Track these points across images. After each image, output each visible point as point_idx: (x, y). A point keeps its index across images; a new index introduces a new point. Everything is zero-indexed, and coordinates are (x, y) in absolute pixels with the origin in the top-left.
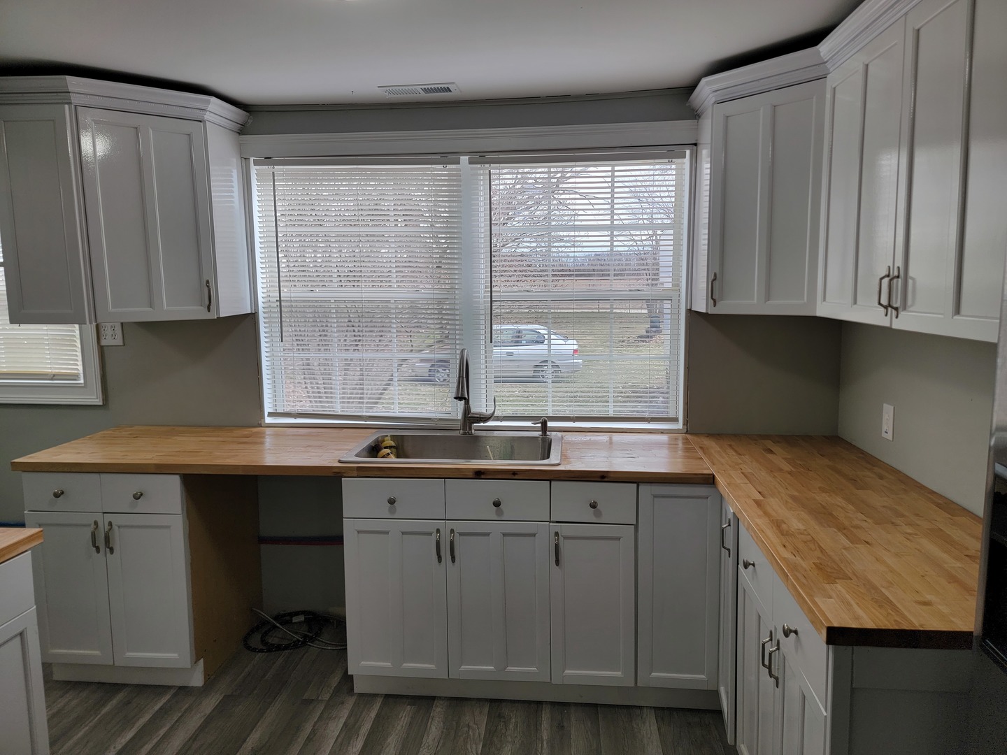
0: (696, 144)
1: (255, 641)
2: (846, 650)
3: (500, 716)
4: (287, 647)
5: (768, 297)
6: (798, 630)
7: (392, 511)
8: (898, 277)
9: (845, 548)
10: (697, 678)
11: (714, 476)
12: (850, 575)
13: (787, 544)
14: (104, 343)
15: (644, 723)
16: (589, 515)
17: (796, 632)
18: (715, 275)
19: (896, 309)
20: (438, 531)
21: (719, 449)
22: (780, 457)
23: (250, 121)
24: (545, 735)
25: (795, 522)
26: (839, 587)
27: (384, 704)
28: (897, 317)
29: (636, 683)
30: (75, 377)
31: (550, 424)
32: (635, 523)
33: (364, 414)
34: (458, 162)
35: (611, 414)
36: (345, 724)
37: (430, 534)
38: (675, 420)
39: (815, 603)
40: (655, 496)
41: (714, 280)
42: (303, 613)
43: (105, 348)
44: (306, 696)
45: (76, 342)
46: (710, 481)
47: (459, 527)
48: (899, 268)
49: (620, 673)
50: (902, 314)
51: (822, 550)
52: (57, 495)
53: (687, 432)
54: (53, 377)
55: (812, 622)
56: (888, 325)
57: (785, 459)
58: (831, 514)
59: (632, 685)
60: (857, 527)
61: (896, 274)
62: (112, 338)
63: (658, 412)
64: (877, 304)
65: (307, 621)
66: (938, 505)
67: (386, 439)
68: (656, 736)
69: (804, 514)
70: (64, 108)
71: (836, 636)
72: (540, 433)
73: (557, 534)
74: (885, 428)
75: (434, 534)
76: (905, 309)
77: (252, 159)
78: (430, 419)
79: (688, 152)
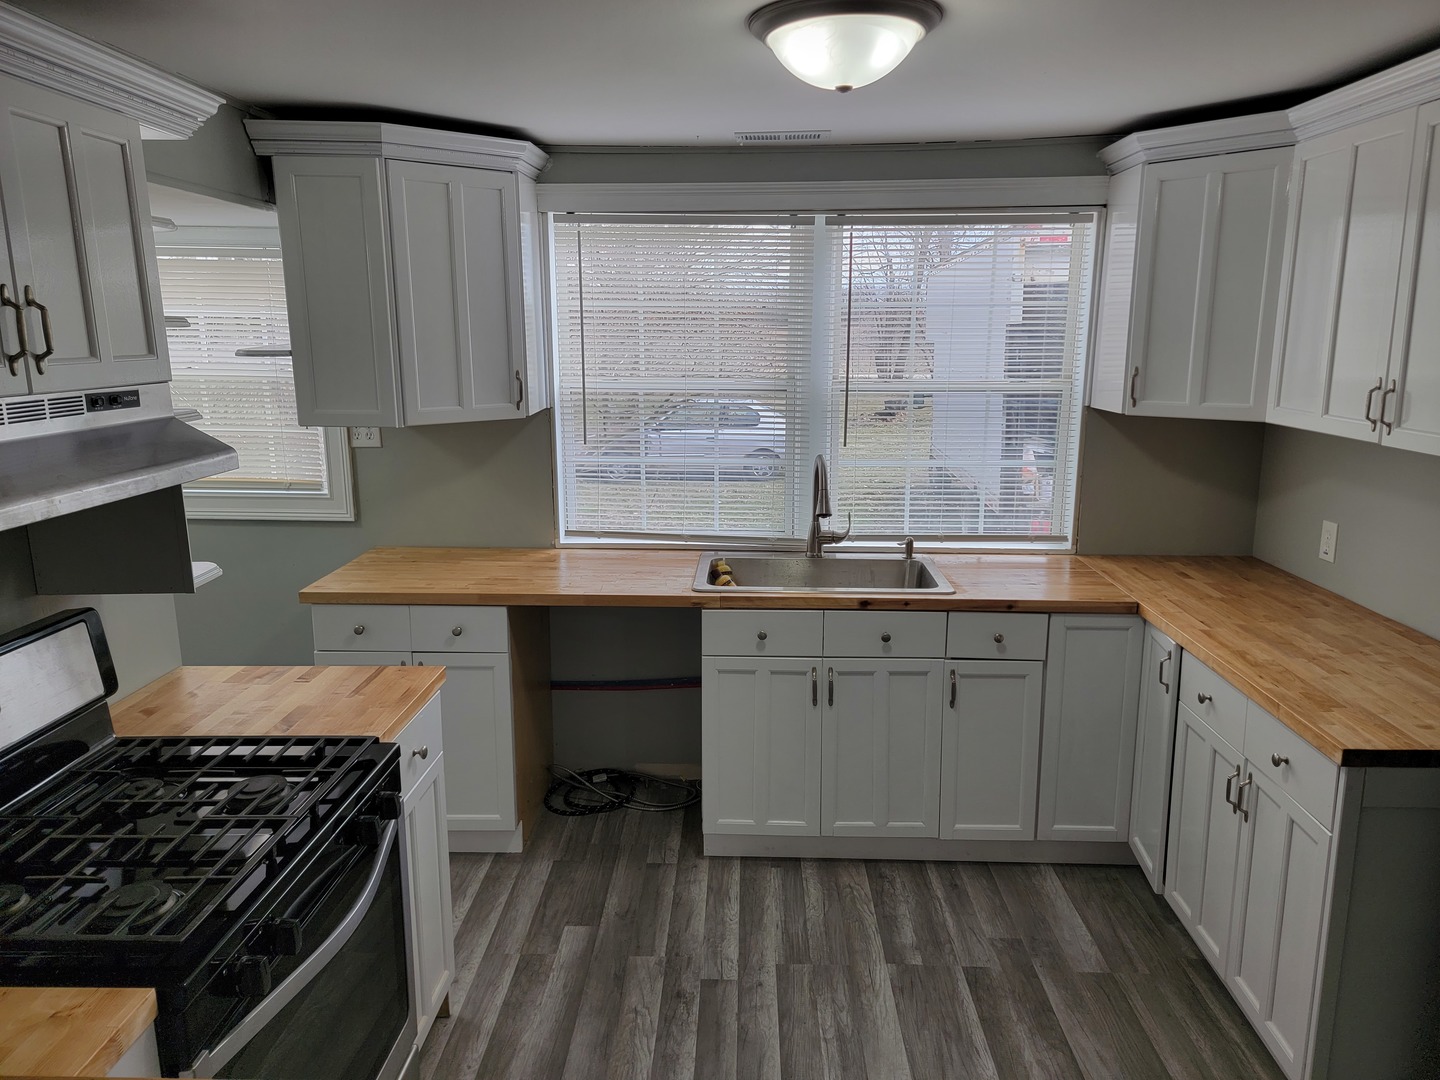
0: (1105, 206)
1: (558, 802)
2: (1359, 772)
3: (881, 876)
4: (602, 809)
5: (1203, 399)
6: (1290, 758)
7: (760, 647)
8: (1393, 391)
9: (1326, 678)
10: (1104, 829)
11: (1138, 604)
12: (1344, 704)
13: (1263, 675)
14: (356, 443)
15: (1045, 879)
16: (992, 650)
17: (1287, 762)
18: (1137, 369)
19: (1389, 425)
20: (814, 669)
21: (1126, 574)
22: (1199, 581)
23: (549, 166)
24: (940, 894)
25: (1260, 652)
26: (1336, 713)
27: (744, 868)
28: (1389, 434)
29: (1036, 836)
30: (318, 486)
31: (916, 545)
32: (1044, 658)
33: (684, 532)
34: (811, 222)
35: (981, 532)
36: (709, 887)
37: (805, 673)
38: (1065, 539)
39: (1320, 728)
40: (1068, 628)
41: (1135, 375)
42: (605, 771)
43: (356, 450)
44: (649, 860)
45: (319, 442)
46: (1134, 610)
47: (839, 665)
48: (1394, 381)
49: (1018, 826)
50: (1395, 431)
51: (1302, 681)
52: (358, 632)
53: (1076, 554)
54: (290, 486)
55: (1319, 748)
56: (1375, 440)
57: (1209, 584)
58: (1292, 644)
59: (1032, 839)
60: (1326, 657)
61: (1391, 387)
62: (367, 439)
63: (1042, 529)
64: (1364, 418)
65: (610, 781)
66: (1400, 633)
67: (720, 563)
68: (1062, 891)
69: (1264, 645)
70: (375, 162)
71: (1353, 759)
72: (905, 555)
73: (953, 672)
74: (1323, 548)
75: (809, 674)
76: (1399, 425)
77: (551, 215)
78: (765, 539)
79: (1095, 214)
